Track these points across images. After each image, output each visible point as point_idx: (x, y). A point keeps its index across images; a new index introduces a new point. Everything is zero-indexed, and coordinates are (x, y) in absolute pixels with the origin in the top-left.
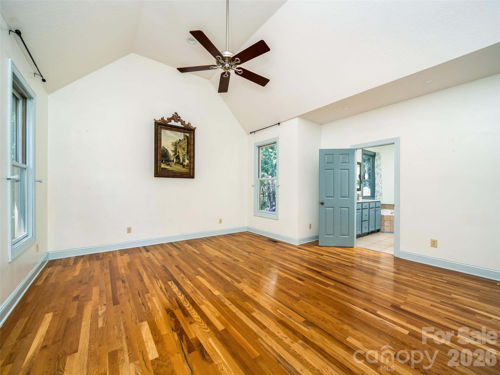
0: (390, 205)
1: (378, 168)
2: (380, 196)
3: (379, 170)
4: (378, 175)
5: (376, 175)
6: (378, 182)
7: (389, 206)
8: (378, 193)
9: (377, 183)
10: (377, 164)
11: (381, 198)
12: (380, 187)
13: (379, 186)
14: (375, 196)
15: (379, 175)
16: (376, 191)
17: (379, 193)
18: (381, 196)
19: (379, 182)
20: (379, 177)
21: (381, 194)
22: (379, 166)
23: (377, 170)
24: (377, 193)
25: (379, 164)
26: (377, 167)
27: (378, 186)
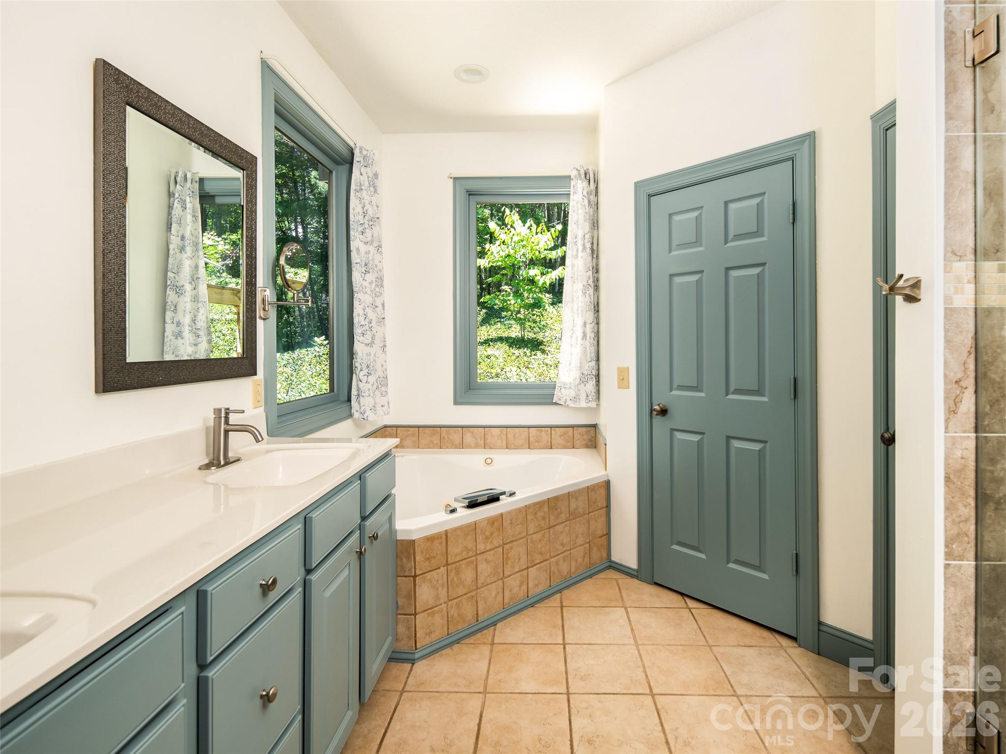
0: (419, 427)
1: (368, 233)
2: (377, 393)
3: (372, 249)
4: (367, 272)
5: (356, 276)
6: (370, 312)
7: (413, 435)
8: (369, 374)
9: (363, 323)
10: (359, 209)
11: (384, 401)
12: (378, 342)
13: (373, 337)
14: (354, 392)
15: (370, 277)
16: (357, 363)
17: (372, 379)
18: (383, 389)
19: (371, 315)
20: (374, 284)
21: (383, 382)
22: (371, 227)
23: (363, 248)
24: (364, 379)
25: (370, 212)
26: (360, 229)
27: (369, 335)
